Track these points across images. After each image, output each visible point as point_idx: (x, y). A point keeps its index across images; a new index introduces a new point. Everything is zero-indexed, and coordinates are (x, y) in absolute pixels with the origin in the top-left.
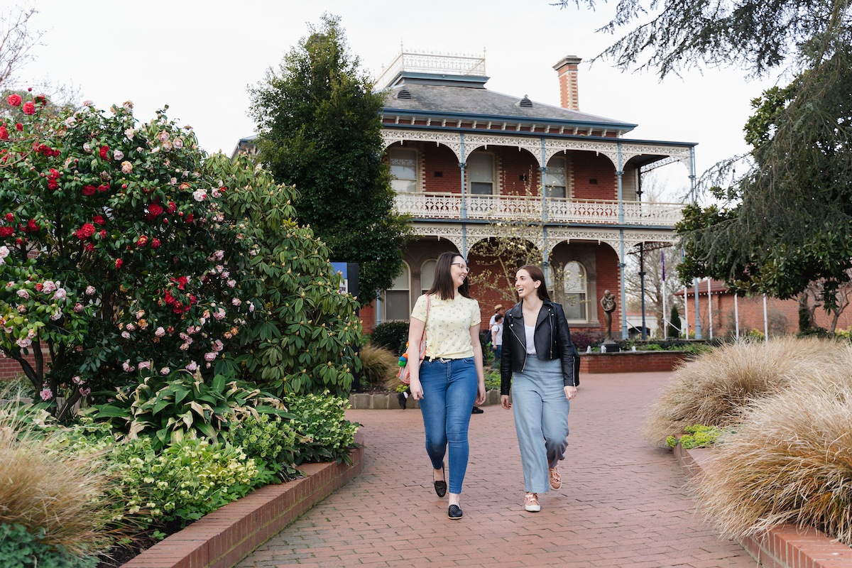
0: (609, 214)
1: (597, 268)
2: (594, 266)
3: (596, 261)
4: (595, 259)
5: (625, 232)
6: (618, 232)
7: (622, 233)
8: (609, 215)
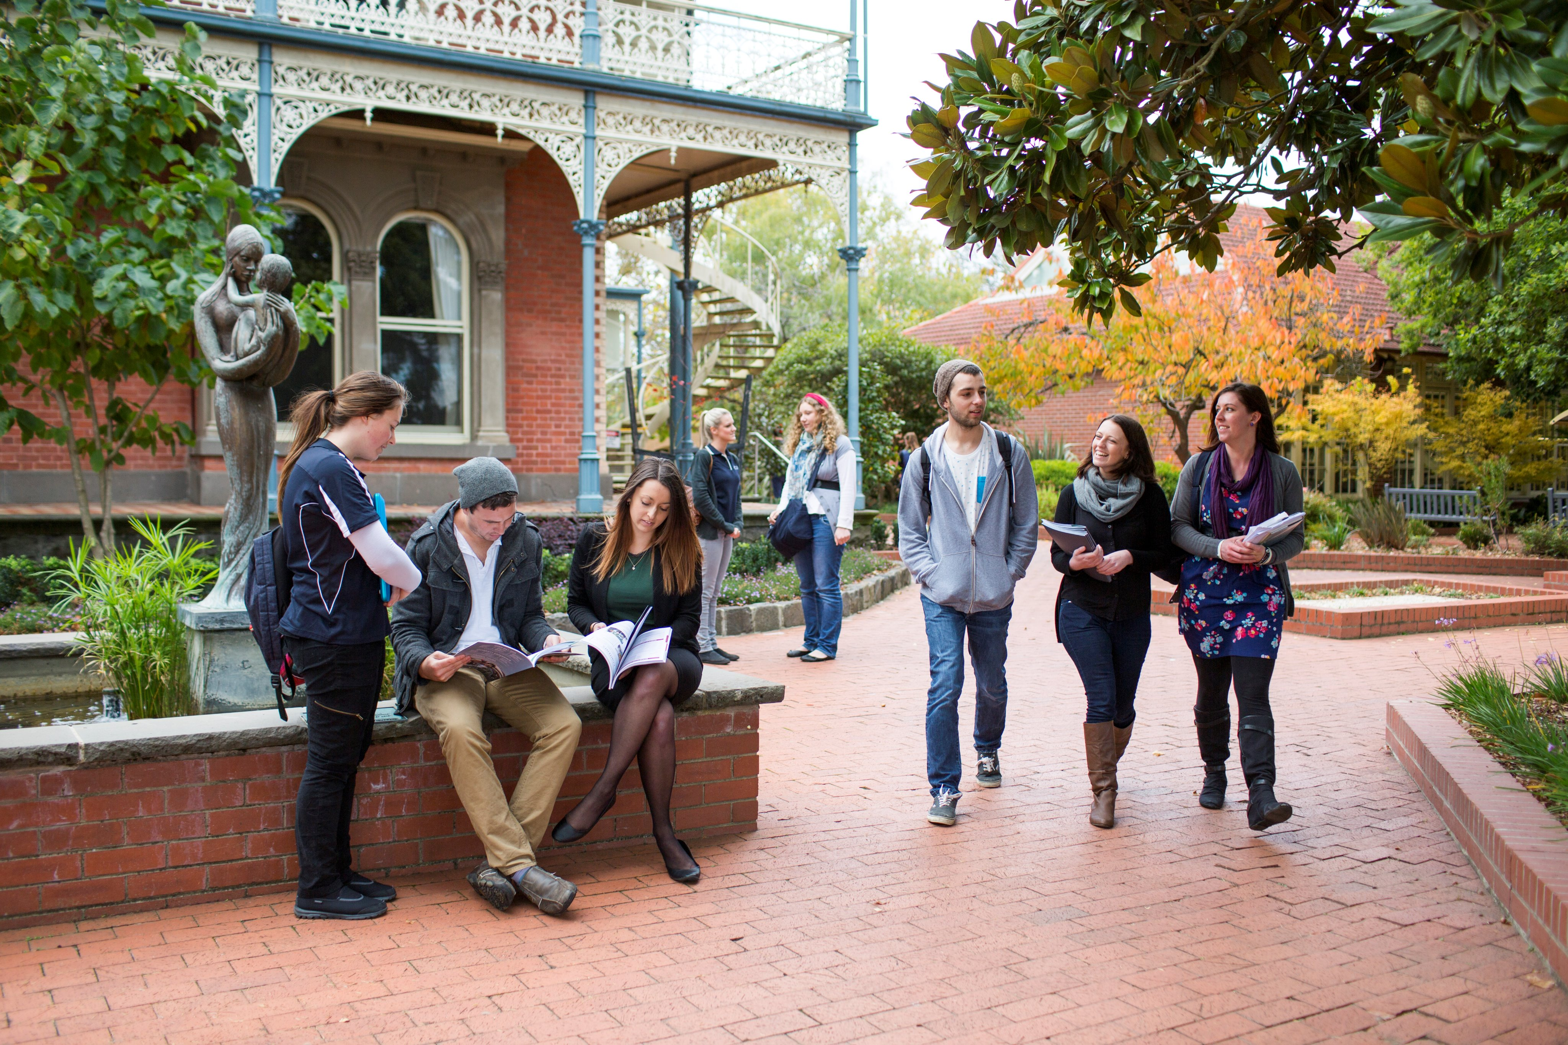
0: (542, 27)
1: (508, 242)
2: (498, 236)
3: (508, 216)
4: (501, 209)
5: (605, 105)
6: (576, 100)
7: (590, 108)
8: (542, 33)
